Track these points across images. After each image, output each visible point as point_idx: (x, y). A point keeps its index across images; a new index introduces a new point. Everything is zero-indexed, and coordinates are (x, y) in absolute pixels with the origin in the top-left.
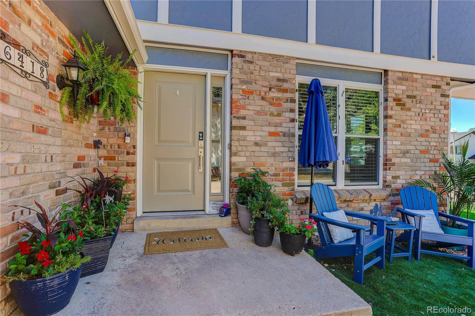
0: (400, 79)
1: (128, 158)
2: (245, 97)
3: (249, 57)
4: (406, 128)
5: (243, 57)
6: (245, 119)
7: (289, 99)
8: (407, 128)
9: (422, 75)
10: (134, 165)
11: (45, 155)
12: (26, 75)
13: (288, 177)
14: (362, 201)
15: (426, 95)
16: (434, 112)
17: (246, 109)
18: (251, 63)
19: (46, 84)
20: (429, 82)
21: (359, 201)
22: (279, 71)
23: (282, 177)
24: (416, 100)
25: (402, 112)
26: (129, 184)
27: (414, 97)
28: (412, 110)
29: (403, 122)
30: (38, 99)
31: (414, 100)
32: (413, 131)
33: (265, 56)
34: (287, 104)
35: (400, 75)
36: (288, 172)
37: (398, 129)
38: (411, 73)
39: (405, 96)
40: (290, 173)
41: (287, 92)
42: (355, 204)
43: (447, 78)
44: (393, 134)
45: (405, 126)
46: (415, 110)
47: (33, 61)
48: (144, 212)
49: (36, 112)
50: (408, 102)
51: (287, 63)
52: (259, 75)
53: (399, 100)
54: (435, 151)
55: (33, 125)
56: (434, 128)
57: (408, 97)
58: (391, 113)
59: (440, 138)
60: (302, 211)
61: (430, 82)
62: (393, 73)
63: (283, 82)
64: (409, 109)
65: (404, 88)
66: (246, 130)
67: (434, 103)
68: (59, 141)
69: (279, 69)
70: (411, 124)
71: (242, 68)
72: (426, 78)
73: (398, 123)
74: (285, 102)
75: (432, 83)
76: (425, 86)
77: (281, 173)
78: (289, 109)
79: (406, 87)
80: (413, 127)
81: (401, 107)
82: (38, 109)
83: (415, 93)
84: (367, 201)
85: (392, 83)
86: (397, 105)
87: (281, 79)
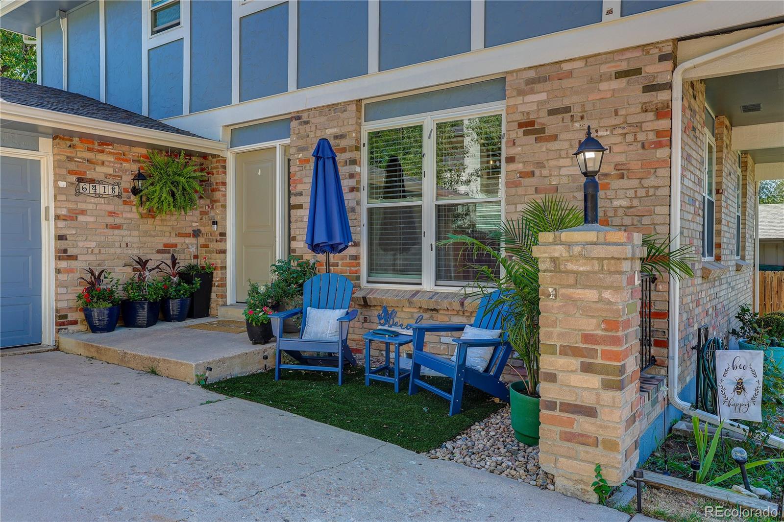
0: (531, 82)
1: (220, 246)
2: (301, 168)
3: (305, 117)
4: (547, 177)
5: (299, 118)
6: (302, 195)
7: (348, 161)
8: (551, 175)
9: (586, 58)
10: (224, 252)
11: (119, 243)
12: (99, 196)
13: (348, 269)
14: (455, 313)
15: (598, 98)
16: (625, 131)
17: (302, 183)
18: (307, 124)
19: (119, 196)
20: (604, 69)
21: (450, 313)
22: (336, 126)
23: (341, 268)
24: (572, 116)
25: (539, 145)
26: (217, 271)
27: (567, 110)
28: (562, 136)
29: (540, 165)
30: (111, 208)
31: (567, 116)
32: (564, 180)
33: (321, 110)
34: (345, 168)
35: (532, 74)
36: (348, 261)
37: (527, 181)
38: (557, 62)
39: (544, 113)
40: (350, 263)
41: (345, 152)
42: (443, 316)
43: (660, 45)
44: (517, 192)
45: (545, 172)
46: (570, 136)
47: (104, 186)
48: (237, 302)
49: (109, 216)
50: (553, 124)
51: (345, 111)
52: (315, 137)
53: (532, 123)
54: (625, 217)
55: (107, 225)
56: (625, 167)
57: (552, 112)
58: (513, 152)
59: (643, 187)
60: (365, 318)
61: (608, 68)
62: (515, 74)
63: (340, 138)
64: (555, 138)
65: (543, 96)
66: (302, 208)
67: (622, 112)
68: (136, 233)
69: (335, 122)
70: (560, 168)
71: (299, 133)
72: (598, 63)
73: (530, 169)
74: (344, 166)
75: (614, 69)
76: (595, 80)
77: (340, 263)
78: (347, 174)
79: (545, 94)
80: (564, 171)
81: (535, 136)
82: (112, 214)
83: (566, 102)
84: (466, 314)
85: (515, 93)
86: (526, 133)
87: (338, 136)
